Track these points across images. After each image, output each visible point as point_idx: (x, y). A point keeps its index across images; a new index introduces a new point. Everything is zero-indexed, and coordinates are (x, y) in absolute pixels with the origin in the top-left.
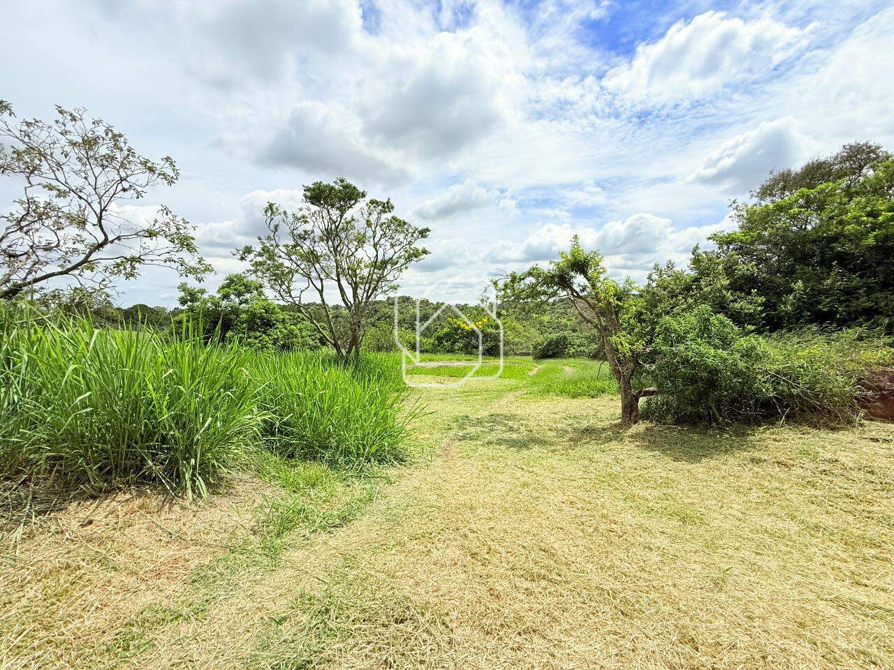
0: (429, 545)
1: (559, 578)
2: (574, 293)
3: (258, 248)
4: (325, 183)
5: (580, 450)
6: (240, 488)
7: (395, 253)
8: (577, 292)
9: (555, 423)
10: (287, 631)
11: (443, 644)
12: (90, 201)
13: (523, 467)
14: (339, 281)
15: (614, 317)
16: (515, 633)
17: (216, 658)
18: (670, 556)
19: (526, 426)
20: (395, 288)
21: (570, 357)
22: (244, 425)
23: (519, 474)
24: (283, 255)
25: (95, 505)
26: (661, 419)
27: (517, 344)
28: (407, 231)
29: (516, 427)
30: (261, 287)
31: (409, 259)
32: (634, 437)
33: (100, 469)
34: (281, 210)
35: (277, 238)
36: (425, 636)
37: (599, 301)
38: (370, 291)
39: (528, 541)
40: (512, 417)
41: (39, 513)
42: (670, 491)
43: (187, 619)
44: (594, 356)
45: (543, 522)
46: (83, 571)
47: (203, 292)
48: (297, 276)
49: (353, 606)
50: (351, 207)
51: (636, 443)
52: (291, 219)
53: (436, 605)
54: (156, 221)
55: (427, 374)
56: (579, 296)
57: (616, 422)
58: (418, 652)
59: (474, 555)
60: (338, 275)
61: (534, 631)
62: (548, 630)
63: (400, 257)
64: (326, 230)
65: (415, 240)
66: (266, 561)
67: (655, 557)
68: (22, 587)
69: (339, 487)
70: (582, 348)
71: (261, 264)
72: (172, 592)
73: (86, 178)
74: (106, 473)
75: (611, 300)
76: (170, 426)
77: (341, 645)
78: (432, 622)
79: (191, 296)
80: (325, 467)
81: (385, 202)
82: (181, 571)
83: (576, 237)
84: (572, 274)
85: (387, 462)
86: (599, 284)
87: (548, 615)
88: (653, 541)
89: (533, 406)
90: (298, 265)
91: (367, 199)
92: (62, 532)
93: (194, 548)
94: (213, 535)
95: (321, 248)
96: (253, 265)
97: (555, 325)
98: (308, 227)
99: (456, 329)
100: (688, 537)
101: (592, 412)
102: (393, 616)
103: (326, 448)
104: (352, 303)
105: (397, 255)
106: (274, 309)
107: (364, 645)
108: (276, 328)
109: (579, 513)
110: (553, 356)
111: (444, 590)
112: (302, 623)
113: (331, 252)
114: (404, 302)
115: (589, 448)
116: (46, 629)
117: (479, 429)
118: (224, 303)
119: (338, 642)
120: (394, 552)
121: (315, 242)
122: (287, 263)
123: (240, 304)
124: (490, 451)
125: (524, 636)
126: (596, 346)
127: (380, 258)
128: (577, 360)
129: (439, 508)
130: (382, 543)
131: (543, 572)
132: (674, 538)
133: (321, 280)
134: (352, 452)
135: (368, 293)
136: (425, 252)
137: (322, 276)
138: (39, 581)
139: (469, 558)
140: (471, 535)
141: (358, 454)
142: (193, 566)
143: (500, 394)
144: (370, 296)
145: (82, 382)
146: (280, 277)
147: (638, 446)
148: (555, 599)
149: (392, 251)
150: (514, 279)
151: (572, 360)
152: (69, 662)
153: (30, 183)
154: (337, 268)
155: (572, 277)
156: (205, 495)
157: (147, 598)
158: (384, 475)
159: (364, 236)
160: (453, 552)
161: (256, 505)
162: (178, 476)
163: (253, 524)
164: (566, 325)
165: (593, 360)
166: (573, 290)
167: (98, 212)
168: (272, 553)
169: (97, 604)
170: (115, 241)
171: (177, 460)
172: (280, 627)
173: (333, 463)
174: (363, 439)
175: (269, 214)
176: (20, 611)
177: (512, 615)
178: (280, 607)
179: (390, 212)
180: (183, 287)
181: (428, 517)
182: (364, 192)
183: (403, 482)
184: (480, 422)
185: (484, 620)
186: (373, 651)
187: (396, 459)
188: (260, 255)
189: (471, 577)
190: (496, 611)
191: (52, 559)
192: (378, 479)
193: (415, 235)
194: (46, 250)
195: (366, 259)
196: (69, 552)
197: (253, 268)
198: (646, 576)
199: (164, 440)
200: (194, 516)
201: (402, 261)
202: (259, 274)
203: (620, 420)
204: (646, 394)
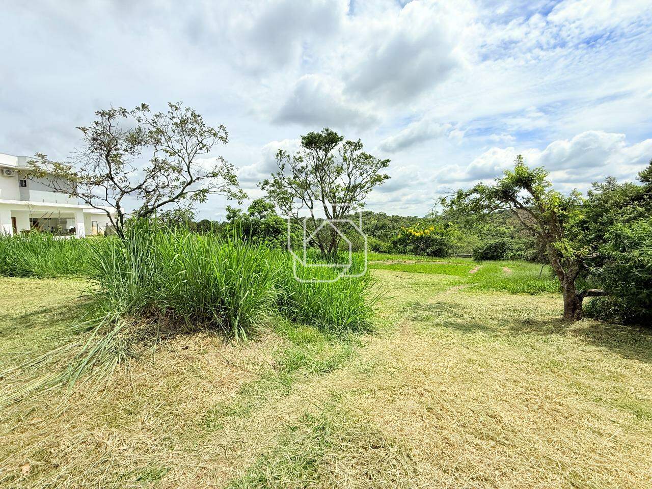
0: (393, 396)
1: (506, 441)
2: (518, 205)
3: (272, 181)
4: (315, 133)
5: (521, 339)
6: (265, 337)
7: (363, 179)
8: (520, 204)
9: (496, 313)
10: (298, 436)
11: (409, 472)
12: (184, 157)
13: (469, 347)
14: (323, 201)
15: (558, 225)
16: (469, 478)
17: (257, 444)
18: (623, 445)
19: (470, 314)
20: (362, 205)
21: (508, 259)
22: (266, 297)
23: (464, 351)
24: (286, 185)
25: (188, 338)
26: (607, 318)
27: (459, 248)
28: (372, 162)
29: (460, 314)
30: (273, 206)
31: (373, 183)
32: (578, 332)
33: (191, 317)
34: (287, 155)
35: (283, 173)
36: (395, 462)
37: (543, 211)
38: (345, 208)
39: (476, 406)
40: (456, 306)
41: (163, 339)
42: (620, 385)
43: (239, 415)
44: (533, 260)
45: (489, 393)
46: (185, 376)
47: (239, 211)
48: (296, 199)
49: (341, 429)
50: (332, 148)
51: (579, 337)
52: (292, 160)
53: (401, 441)
54: (216, 166)
55: (385, 269)
56: (522, 208)
57: (557, 317)
58: (390, 473)
59: (430, 410)
60: (323, 197)
61: (485, 479)
62: (499, 482)
63: (367, 182)
64: (316, 166)
65: (379, 169)
66: (283, 388)
67: (605, 443)
68: (157, 379)
69: (327, 345)
70: (520, 253)
71: (274, 192)
72: (230, 397)
73: (182, 144)
74: (194, 320)
75: (556, 210)
76: (226, 294)
77: (335, 455)
78: (399, 453)
79: (233, 214)
80: (316, 330)
81: (356, 142)
82: (234, 385)
83: (519, 157)
84: (516, 188)
85: (359, 331)
86: (543, 197)
87: (497, 469)
88: (603, 427)
89: (475, 298)
90: (296, 191)
91: (344, 142)
92: (174, 352)
93: (240, 371)
94: (251, 366)
95: (312, 179)
96: (268, 193)
97: (494, 233)
98: (303, 164)
99: (408, 236)
100: (643, 430)
101: (531, 307)
102: (370, 442)
103: (316, 317)
104: (332, 216)
105: (365, 181)
106: (281, 221)
107: (350, 458)
108: (282, 234)
109: (523, 391)
110: (493, 258)
111: (406, 431)
112: (308, 434)
113: (319, 181)
114: (368, 215)
115: (532, 338)
116: (170, 405)
117: (429, 313)
118: (251, 218)
119: (332, 452)
120: (367, 396)
121: (307, 175)
122: (289, 190)
123: (261, 219)
124: (439, 331)
125: (477, 482)
126: (534, 251)
127: (352, 184)
128: (516, 263)
129: (399, 369)
130: (358, 388)
131: (491, 433)
132: (627, 429)
133: (312, 201)
134: (335, 321)
135: (343, 209)
136: (386, 177)
137: (312, 198)
138: (165, 377)
139: (425, 411)
140: (426, 394)
141: (338, 323)
142: (241, 383)
143: (444, 287)
144: (345, 211)
145: (182, 264)
146: (285, 200)
147: (582, 340)
148: (504, 458)
149: (361, 178)
150: (460, 195)
151: (510, 262)
152: (181, 427)
153: (156, 149)
154: (322, 192)
155: (516, 191)
156: (246, 339)
157: (217, 398)
158: (357, 340)
159: (341, 168)
160: (412, 404)
161: (274, 350)
162: (230, 326)
163: (273, 362)
164: (505, 232)
165: (531, 263)
166: (515, 202)
167: (188, 164)
168: (287, 383)
169: (193, 396)
170: (196, 181)
171: (230, 316)
172: (294, 433)
173: (321, 328)
174: (341, 313)
175: (279, 157)
176: (157, 392)
177: (465, 462)
178: (293, 420)
179: (360, 149)
180: (229, 209)
181: (391, 375)
182: (342, 136)
183: (371, 346)
184: (429, 308)
185: (442, 461)
186: (357, 463)
187: (365, 329)
188: (273, 185)
189: (428, 426)
190: (451, 456)
191: (170, 366)
192: (353, 343)
193: (378, 165)
194: (163, 188)
195: (342, 185)
196: (178, 363)
197: (268, 195)
198: (597, 457)
199: (223, 302)
200: (240, 352)
201: (369, 185)
202: (272, 199)
203: (562, 316)
204: (591, 294)
